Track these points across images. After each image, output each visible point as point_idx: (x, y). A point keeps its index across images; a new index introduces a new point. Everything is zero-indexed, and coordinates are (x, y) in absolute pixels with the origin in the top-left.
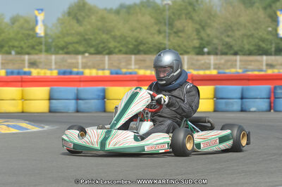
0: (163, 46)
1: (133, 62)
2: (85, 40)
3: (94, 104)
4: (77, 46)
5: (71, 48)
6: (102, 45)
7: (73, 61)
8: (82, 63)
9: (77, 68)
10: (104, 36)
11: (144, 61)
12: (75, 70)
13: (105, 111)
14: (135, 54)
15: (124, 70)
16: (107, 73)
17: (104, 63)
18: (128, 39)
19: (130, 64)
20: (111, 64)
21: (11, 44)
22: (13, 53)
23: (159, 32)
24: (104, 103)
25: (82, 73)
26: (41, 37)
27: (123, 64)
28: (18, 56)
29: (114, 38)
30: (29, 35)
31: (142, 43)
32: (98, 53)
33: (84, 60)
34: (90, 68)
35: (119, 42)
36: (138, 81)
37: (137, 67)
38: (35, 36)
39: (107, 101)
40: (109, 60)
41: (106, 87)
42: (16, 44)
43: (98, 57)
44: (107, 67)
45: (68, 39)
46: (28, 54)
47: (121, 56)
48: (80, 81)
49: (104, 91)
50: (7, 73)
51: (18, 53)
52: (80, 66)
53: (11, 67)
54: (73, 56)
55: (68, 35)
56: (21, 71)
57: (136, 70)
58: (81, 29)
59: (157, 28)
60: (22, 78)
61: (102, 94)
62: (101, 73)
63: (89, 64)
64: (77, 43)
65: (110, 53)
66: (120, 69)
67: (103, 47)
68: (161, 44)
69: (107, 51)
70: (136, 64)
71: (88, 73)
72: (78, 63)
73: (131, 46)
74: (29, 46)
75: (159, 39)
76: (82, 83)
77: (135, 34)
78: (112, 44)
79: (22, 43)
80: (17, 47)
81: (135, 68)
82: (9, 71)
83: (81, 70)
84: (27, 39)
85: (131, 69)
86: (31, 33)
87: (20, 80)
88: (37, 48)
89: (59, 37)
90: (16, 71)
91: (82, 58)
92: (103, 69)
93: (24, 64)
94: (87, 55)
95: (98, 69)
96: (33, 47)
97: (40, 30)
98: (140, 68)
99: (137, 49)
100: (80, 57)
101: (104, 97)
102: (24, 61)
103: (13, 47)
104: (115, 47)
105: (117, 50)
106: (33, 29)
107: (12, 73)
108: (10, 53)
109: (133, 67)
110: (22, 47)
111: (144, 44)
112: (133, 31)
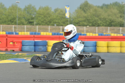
0: (123, 23)
1: (109, 30)
2: (87, 20)
3: (91, 48)
4: (84, 22)
5: (81, 23)
6: (95, 22)
7: (82, 29)
8: (86, 30)
9: (84, 32)
10: (96, 18)
11: (114, 29)
12: (83, 33)
13: (96, 52)
14: (110, 26)
15: (105, 34)
16: (97, 35)
17: (96, 30)
18: (107, 20)
19: (108, 31)
20: (99, 31)
21: (54, 21)
22: (55, 25)
23: (121, 17)
24: (96, 48)
25: (86, 35)
26: (68, 18)
27: (104, 31)
28: (58, 27)
29: (100, 19)
30: (62, 17)
31: (113, 22)
32: (93, 26)
33: (87, 29)
34: (89, 32)
35: (102, 21)
36: (111, 39)
37: (111, 32)
38: (65, 18)
39: (97, 48)
40: (98, 29)
41: (97, 41)
42: (57, 21)
43: (93, 28)
44: (97, 32)
45: (80, 19)
46: (62, 26)
47: (103, 27)
48: (85, 38)
49: (96, 43)
50: (52, 34)
51: (57, 25)
52: (85, 31)
53: (54, 32)
54: (82, 27)
55: (80, 17)
56: (58, 33)
57: (110, 34)
58: (86, 15)
59: (120, 15)
60: (59, 36)
61: (95, 44)
62: (94, 35)
63: (89, 31)
64: (84, 21)
65: (99, 26)
66: (103, 33)
67: (95, 23)
68: (121, 22)
69: (97, 25)
70: (110, 31)
71: (88, 34)
72: (84, 30)
73: (108, 23)
74: (62, 22)
75: (121, 20)
76: (86, 39)
77: (110, 17)
78: (99, 22)
79: (59, 21)
80: (57, 23)
81: (110, 33)
82: (53, 33)
83: (85, 33)
84: (62, 19)
85: (108, 33)
86: (63, 16)
87: (58, 37)
88: (66, 23)
89: (76, 18)
90: (56, 33)
91: (86, 28)
92: (95, 33)
93: (60, 30)
94: (88, 26)
95: (93, 33)
96: (64, 23)
97: (67, 15)
98: (112, 33)
99: (111, 24)
100: (85, 27)
101: (96, 46)
102: (60, 29)
103: (55, 22)
104: (101, 23)
105: (101, 24)
106: (64, 15)
107: (55, 34)
108: (54, 25)
109: (109, 32)
110: (59, 23)
111: (114, 22)
112: (109, 16)
